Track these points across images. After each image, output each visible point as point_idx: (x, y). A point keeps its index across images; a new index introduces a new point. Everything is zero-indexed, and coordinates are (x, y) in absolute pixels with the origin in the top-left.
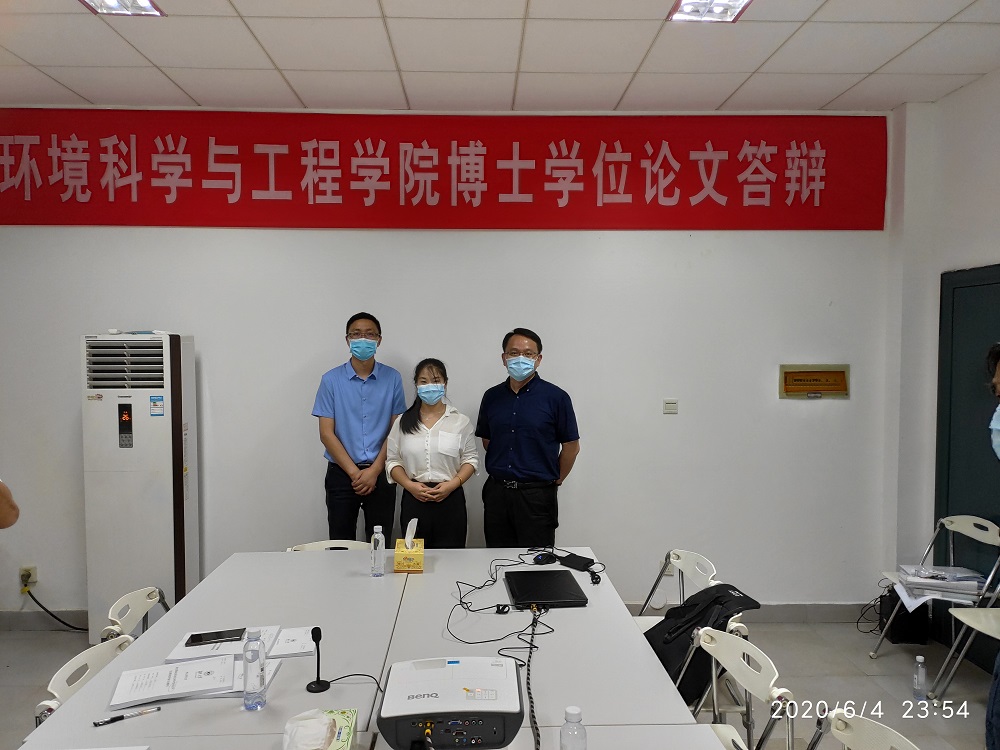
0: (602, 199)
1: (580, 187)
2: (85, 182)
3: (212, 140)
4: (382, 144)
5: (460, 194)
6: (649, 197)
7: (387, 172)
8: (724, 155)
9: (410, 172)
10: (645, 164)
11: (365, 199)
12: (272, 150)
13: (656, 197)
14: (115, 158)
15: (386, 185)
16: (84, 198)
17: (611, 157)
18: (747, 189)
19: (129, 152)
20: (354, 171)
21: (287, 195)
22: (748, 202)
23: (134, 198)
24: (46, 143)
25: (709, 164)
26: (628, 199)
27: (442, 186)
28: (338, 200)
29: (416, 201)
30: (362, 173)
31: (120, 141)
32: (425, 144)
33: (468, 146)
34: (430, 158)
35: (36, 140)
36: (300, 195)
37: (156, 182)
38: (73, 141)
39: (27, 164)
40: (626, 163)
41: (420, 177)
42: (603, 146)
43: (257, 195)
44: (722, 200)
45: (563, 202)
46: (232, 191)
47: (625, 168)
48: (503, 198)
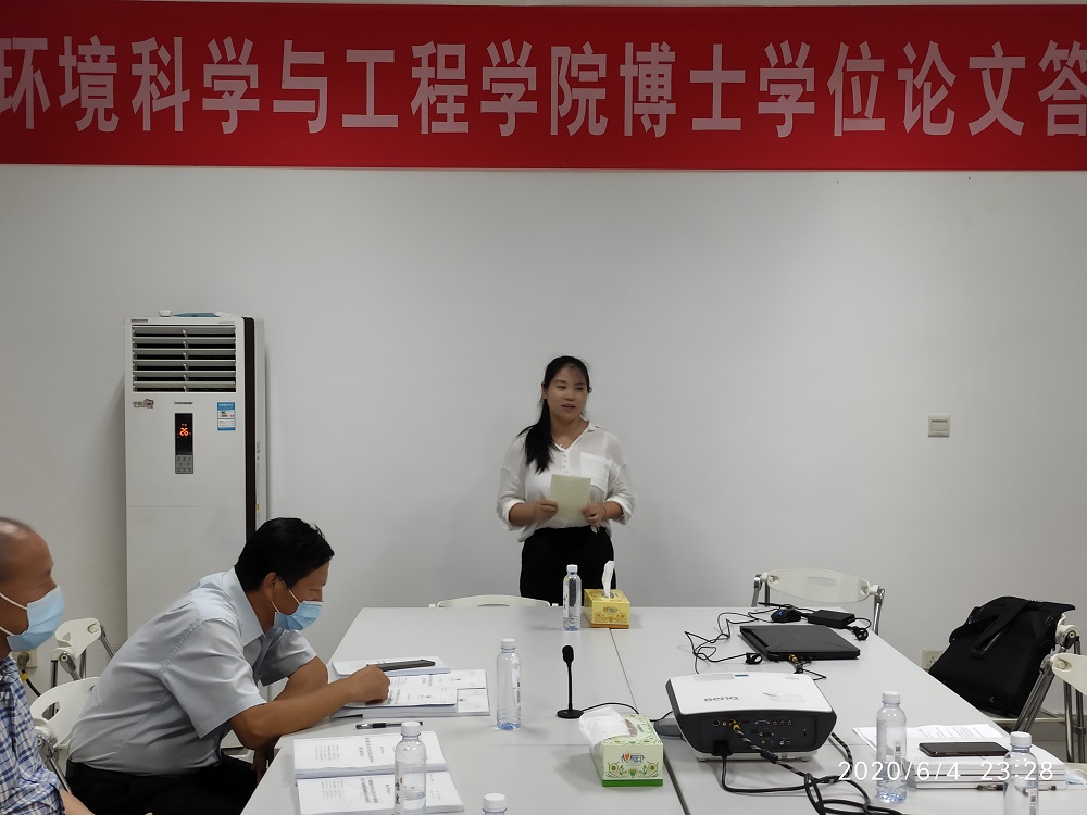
0: (841, 126)
1: (809, 108)
2: (109, 103)
3: (288, 44)
4: (527, 48)
5: (637, 119)
6: (909, 123)
7: (533, 87)
8: (1019, 62)
9: (565, 86)
10: (904, 74)
11: (501, 126)
12: (371, 58)
13: (920, 122)
14: (153, 69)
15: (531, 107)
16: (109, 126)
17: (853, 65)
18: (1053, 111)
19: (172, 62)
20: (486, 86)
21: (391, 121)
22: (1053, 129)
23: (179, 127)
24: (56, 49)
25: (996, 75)
26: (879, 125)
27: (611, 108)
28: (463, 127)
29: (573, 128)
30: (497, 88)
31: (159, 47)
32: (587, 47)
33: (650, 50)
34: (595, 68)
35: (42, 44)
36: (410, 121)
37: (209, 104)
38: (95, 46)
39: (30, 78)
40: (876, 73)
41: (579, 93)
42: (844, 49)
43: (349, 121)
44: (1015, 127)
45: (784, 131)
46: (314, 116)
47: (874, 80)
48: (699, 124)
